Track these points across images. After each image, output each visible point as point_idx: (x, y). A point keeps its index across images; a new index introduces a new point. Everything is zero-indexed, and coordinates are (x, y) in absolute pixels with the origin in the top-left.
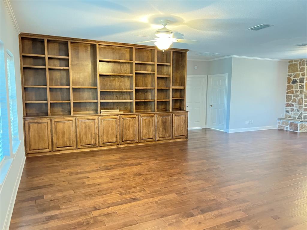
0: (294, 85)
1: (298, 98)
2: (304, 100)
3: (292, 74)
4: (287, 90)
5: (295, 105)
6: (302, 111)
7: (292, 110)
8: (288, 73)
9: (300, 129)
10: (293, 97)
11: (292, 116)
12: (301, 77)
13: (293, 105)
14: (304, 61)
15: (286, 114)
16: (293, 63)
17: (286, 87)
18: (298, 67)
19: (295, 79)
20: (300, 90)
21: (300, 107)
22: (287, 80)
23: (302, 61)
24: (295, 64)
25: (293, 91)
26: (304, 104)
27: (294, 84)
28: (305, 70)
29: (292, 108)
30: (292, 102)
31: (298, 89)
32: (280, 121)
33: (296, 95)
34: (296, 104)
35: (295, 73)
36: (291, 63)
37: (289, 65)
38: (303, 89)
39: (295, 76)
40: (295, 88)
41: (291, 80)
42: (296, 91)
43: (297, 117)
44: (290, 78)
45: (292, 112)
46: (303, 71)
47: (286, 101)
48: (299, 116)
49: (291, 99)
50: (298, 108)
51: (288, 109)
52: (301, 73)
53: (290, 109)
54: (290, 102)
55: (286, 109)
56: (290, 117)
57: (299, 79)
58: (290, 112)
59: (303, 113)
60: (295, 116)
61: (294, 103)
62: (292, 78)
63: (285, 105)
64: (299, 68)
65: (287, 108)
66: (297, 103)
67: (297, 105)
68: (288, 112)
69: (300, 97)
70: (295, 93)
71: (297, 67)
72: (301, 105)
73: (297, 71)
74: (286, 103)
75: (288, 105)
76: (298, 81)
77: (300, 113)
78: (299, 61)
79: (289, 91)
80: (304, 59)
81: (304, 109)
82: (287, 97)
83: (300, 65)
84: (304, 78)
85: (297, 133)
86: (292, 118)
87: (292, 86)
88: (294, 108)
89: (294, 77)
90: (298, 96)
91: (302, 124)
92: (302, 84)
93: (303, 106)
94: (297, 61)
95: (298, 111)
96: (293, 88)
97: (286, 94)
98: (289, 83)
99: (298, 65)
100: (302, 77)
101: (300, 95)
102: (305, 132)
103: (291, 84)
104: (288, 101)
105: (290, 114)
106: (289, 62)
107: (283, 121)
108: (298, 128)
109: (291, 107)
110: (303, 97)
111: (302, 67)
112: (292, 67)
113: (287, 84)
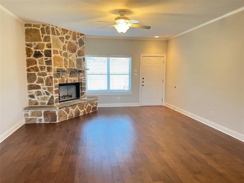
0: (37, 60)
1: (46, 77)
2: (53, 79)
3: (33, 43)
4: (28, 65)
5: (42, 87)
6: (52, 93)
7: (39, 94)
8: (26, 41)
9: (59, 118)
10: (37, 77)
11: (39, 102)
12: (46, 48)
13: (39, 87)
14: (48, 28)
15: (30, 100)
16: (32, 27)
17: (26, 62)
18: (41, 34)
19: (37, 50)
20: (47, 66)
21: (49, 89)
22: (26, 52)
23: (45, 27)
24: (35, 29)
25: (36, 67)
26: (55, 85)
27: (37, 58)
28: (51, 40)
29: (38, 92)
30: (38, 82)
31: (45, 65)
32: (28, 112)
33: (42, 73)
34: (43, 86)
35: (37, 43)
36: (29, 28)
37: (26, 30)
38: (51, 65)
39: (38, 46)
40: (40, 64)
41: (32, 52)
42: (42, 68)
43: (47, 102)
44: (30, 49)
45: (39, 97)
46: (48, 41)
47: (27, 81)
48: (50, 101)
49: (35, 79)
50: (46, 90)
51: (33, 92)
52: (46, 43)
53: (36, 92)
54: (35, 83)
55: (29, 93)
56: (37, 103)
57: (43, 51)
58: (36, 97)
59: (54, 96)
60: (43, 101)
61: (40, 85)
62: (32, 49)
63: (27, 88)
64: (42, 36)
65: (30, 91)
66: (45, 84)
67: (45, 86)
68: (32, 96)
69: (48, 76)
70: (40, 70)
71: (39, 34)
72: (51, 87)
73: (41, 40)
74: (28, 84)
75: (31, 87)
76: (43, 54)
77: (51, 96)
78: (41, 27)
79: (31, 68)
80: (47, 25)
81: (55, 91)
82: (28, 76)
83: (43, 33)
84: (50, 51)
85: (55, 124)
86: (40, 105)
87: (36, 61)
88: (41, 90)
89: (36, 48)
90: (44, 74)
92: (49, 58)
93: (54, 87)
94: (38, 26)
95: (48, 94)
96: (36, 63)
97: (27, 72)
98: (30, 57)
99: (41, 32)
100: (47, 49)
101: (48, 73)
103: (32, 57)
104: (31, 82)
105: (36, 99)
106: (26, 25)
109: (36, 90)
110: (52, 76)
111: (46, 35)
112: (32, 34)
113: (25, 58)
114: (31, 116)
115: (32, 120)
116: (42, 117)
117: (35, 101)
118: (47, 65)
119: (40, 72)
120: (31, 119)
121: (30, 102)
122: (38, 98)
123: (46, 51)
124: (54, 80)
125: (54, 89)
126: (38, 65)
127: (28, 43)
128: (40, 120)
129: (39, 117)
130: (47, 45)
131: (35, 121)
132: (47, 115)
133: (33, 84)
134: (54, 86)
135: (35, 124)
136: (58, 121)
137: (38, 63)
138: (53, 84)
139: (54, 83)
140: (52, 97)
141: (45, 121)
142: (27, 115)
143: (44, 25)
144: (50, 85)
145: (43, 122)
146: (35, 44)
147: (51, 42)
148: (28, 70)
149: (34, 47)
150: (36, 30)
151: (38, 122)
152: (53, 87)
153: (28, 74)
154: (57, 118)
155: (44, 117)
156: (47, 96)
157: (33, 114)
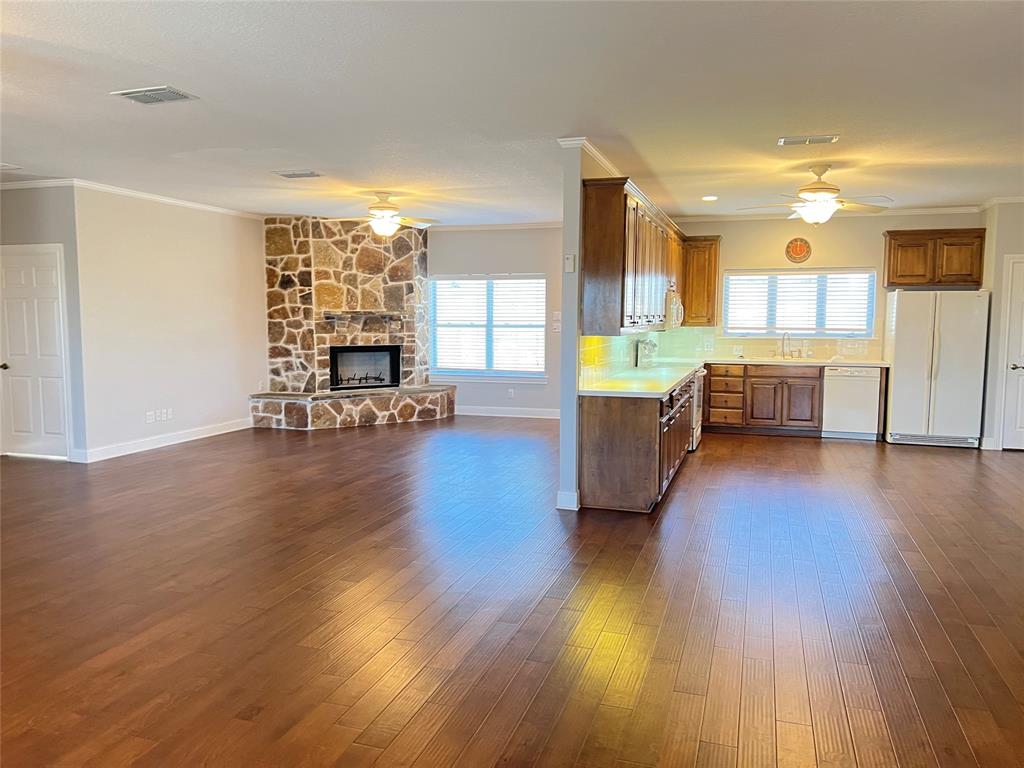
0: (286, 293)
1: (301, 330)
2: (315, 336)
3: (279, 257)
4: (270, 306)
5: (294, 352)
6: (313, 367)
7: (289, 367)
8: (268, 254)
9: (313, 422)
10: (286, 329)
11: (289, 384)
12: (301, 268)
13: (288, 353)
14: (305, 223)
15: (272, 380)
16: (278, 225)
17: (266, 299)
18: (293, 239)
19: (287, 273)
20: (303, 307)
21: (307, 355)
22: (266, 277)
23: (300, 222)
24: (283, 229)
25: (284, 308)
26: (319, 349)
27: (285, 288)
28: (311, 249)
29: (287, 362)
30: (287, 342)
31: (299, 305)
32: (258, 402)
33: (295, 321)
34: (296, 349)
35: (286, 257)
36: (272, 226)
37: (267, 232)
38: (311, 303)
39: (286, 263)
40: (290, 302)
41: (277, 277)
42: (294, 311)
43: (303, 386)
44: (274, 271)
45: (289, 373)
46: (305, 253)
47: (267, 339)
48: (308, 383)
49: (282, 334)
50: (302, 360)
51: (277, 363)
52: (301, 257)
53: (283, 363)
54: (281, 344)
55: (272, 363)
56: (284, 388)
57: (297, 273)
58: (283, 373)
59: (317, 373)
60: (296, 384)
61: (290, 347)
62: (278, 270)
63: (268, 354)
64: (295, 241)
65: (273, 360)
66: (299, 346)
67: (300, 351)
68: (276, 372)
69: (305, 328)
70: (290, 315)
71: (290, 238)
72: (310, 352)
73: (291, 252)
74: (269, 345)
75: (275, 352)
76: (296, 280)
77: (310, 373)
78: (294, 222)
79: (275, 311)
80: (304, 218)
81: (319, 361)
82: (270, 329)
83: (297, 235)
84: (309, 273)
85: (306, 432)
86: (290, 392)
87: (283, 296)
88: (293, 359)
89: (283, 269)
90: (298, 325)
91: (317, 405)
92: (307, 288)
93: (316, 354)
94: (286, 221)
95: (305, 368)
96: (283, 301)
97: (268, 320)
98: (273, 287)
99: (292, 233)
100: (304, 269)
101: (304, 322)
102: (325, 427)
103: (277, 288)
104: (275, 341)
105: (284, 377)
106: (268, 221)
107: (267, 400)
108: (307, 417)
109: (285, 359)
110: (313, 328)
111: (302, 239)
112: (277, 239)
113: (266, 289)
114: (263, 412)
115: (265, 421)
116: (282, 416)
117: (281, 383)
118: (304, 304)
119: (292, 319)
120: (263, 418)
121: (273, 383)
122: (287, 376)
123: (302, 274)
124: (318, 338)
125: (317, 358)
126: (287, 305)
127: (270, 258)
128: (279, 421)
129: (276, 414)
130: (303, 261)
131: (269, 424)
132: (290, 413)
133: (277, 345)
134: (316, 351)
135: (270, 429)
136: (310, 428)
137: (287, 300)
138: (316, 347)
139: (318, 345)
140: (313, 375)
141: (288, 424)
142: (255, 409)
143: (298, 219)
144: (309, 349)
145: (283, 426)
146: (282, 260)
147: (311, 253)
148: (270, 316)
149: (281, 265)
150: (285, 231)
151: (274, 426)
152: (313, 354)
153: (270, 323)
154: (310, 420)
155: (286, 415)
156: (304, 373)
157: (266, 409)
